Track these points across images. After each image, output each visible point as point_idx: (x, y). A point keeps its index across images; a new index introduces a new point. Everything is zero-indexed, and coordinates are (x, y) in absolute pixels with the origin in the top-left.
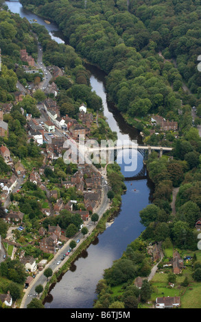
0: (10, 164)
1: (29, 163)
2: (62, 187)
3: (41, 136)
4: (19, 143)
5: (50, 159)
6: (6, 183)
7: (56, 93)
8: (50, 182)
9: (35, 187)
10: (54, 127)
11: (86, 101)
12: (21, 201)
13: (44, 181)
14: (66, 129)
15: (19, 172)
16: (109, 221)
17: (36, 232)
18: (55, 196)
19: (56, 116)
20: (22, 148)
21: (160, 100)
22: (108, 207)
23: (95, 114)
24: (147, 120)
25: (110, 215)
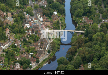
0: (8, 36)
1: (18, 36)
2: (29, 47)
3: (29, 24)
4: (16, 27)
5: (29, 35)
6: (2, 44)
7: (45, 6)
8: (24, 45)
9: (16, 47)
10: (37, 20)
11: (58, 10)
12: (7, 52)
13: (21, 44)
14: (43, 21)
15: (11, 40)
16: (45, 63)
17: (9, 66)
18: (24, 51)
19: (39, 16)
20: (17, 29)
21: (88, 10)
22: (47, 57)
23: (60, 15)
24: (81, 19)
25: (47, 60)
